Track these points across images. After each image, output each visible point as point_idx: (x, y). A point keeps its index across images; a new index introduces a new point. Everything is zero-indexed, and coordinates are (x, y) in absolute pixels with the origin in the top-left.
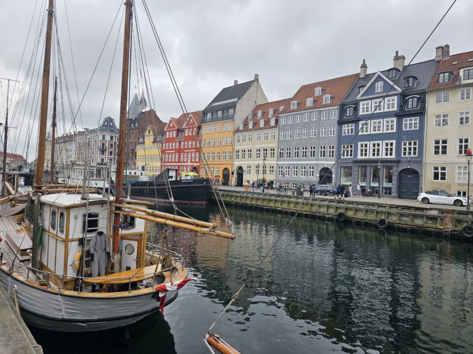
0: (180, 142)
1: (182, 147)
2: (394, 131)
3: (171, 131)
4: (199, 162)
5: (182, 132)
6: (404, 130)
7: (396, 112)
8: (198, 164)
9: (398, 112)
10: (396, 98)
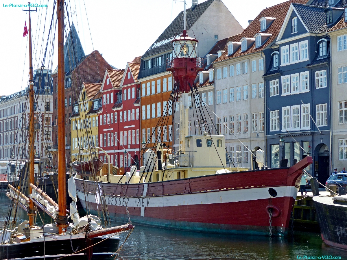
0: (118, 112)
1: (121, 121)
2: (308, 91)
3: (108, 92)
4: (139, 146)
5: (120, 94)
6: (317, 88)
7: (308, 63)
8: (138, 150)
9: (310, 63)
10: (307, 42)
